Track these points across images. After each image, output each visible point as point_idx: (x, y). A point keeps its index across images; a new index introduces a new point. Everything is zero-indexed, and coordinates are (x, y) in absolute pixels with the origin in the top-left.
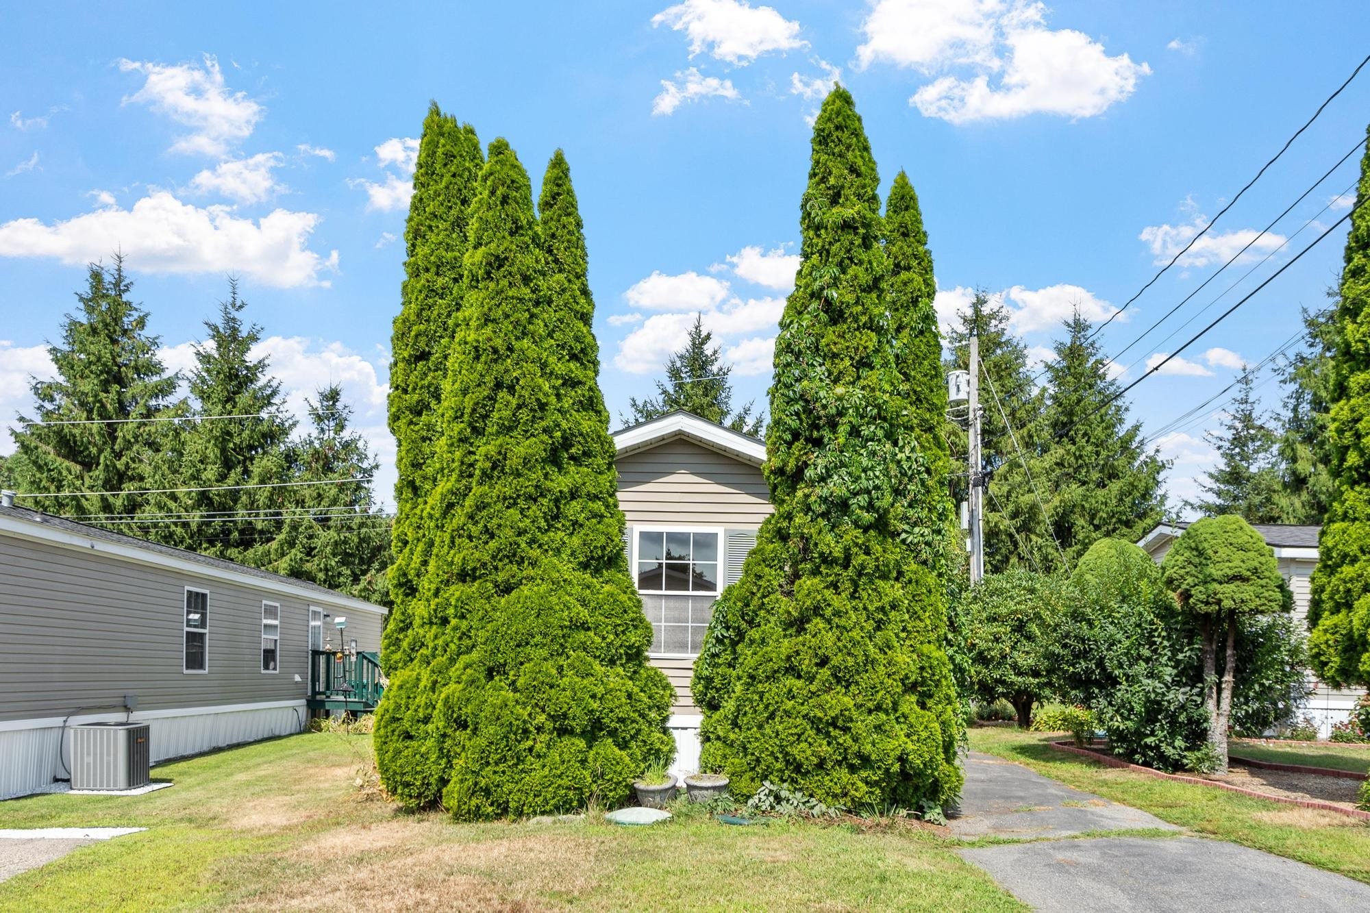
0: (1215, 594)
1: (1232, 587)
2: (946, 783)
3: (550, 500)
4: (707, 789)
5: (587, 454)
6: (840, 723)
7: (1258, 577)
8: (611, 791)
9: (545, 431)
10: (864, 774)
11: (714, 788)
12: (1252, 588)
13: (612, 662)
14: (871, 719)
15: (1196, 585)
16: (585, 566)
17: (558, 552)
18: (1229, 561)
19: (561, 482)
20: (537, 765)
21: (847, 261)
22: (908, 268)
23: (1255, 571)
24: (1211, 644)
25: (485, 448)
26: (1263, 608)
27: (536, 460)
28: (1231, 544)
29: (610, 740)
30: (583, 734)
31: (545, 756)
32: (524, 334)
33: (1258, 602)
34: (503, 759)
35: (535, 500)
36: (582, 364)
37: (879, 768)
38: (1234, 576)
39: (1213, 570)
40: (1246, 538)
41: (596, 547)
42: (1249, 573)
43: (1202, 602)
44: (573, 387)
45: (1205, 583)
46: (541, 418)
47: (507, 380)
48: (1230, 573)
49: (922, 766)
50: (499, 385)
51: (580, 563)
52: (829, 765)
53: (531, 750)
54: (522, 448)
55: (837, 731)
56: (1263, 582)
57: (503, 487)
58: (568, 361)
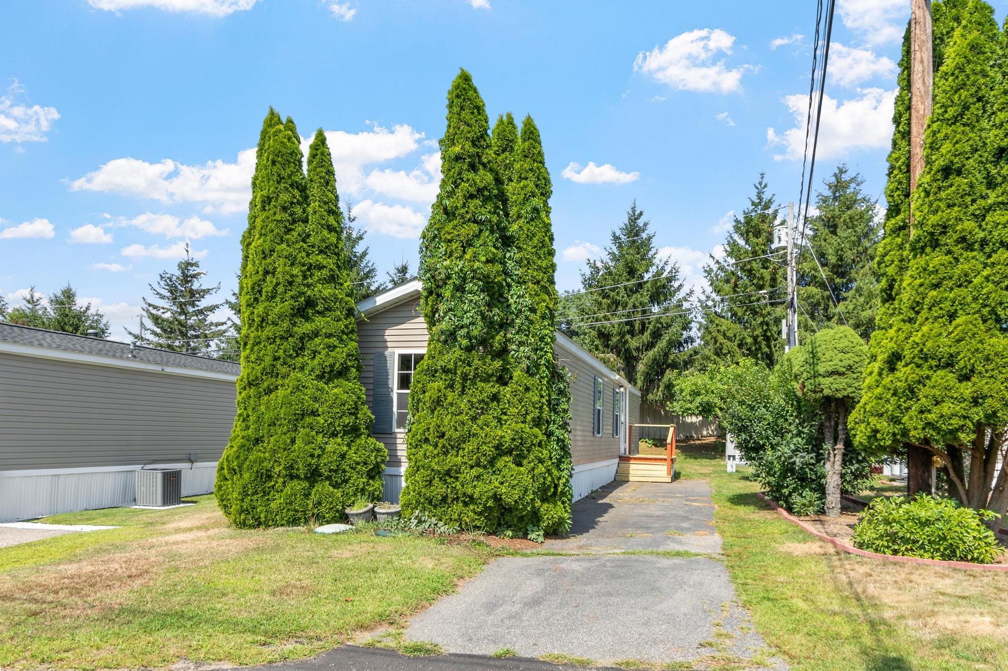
0: (819, 385)
1: (830, 379)
2: (545, 515)
3: (297, 339)
4: (383, 514)
5: (328, 309)
6: (453, 474)
7: (853, 372)
8: (327, 513)
9: (292, 297)
10: (472, 507)
11: (388, 514)
12: (846, 380)
13: (334, 435)
14: (474, 472)
15: (808, 379)
16: (320, 377)
17: (302, 368)
18: (831, 361)
19: (305, 327)
20: (277, 496)
21: (459, 181)
22: (526, 179)
23: (850, 368)
24: (830, 421)
25: (260, 309)
26: (853, 395)
27: (286, 315)
28: (836, 348)
29: (328, 483)
30: (306, 478)
31: (282, 491)
32: (282, 241)
33: (850, 390)
34: (256, 493)
35: (287, 339)
36: (327, 255)
37: (480, 503)
38: (833, 372)
39: (821, 369)
40: (847, 343)
41: (326, 366)
42: (844, 370)
43: (811, 391)
44: (320, 270)
45: (815, 377)
46: (291, 290)
47: (270, 268)
48: (830, 369)
49: (513, 503)
50: (266, 273)
51: (318, 375)
52: (449, 501)
53: (273, 487)
54: (280, 307)
55: (452, 480)
56: (855, 376)
57: (269, 331)
58: (318, 254)
